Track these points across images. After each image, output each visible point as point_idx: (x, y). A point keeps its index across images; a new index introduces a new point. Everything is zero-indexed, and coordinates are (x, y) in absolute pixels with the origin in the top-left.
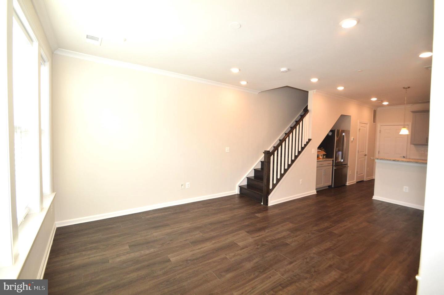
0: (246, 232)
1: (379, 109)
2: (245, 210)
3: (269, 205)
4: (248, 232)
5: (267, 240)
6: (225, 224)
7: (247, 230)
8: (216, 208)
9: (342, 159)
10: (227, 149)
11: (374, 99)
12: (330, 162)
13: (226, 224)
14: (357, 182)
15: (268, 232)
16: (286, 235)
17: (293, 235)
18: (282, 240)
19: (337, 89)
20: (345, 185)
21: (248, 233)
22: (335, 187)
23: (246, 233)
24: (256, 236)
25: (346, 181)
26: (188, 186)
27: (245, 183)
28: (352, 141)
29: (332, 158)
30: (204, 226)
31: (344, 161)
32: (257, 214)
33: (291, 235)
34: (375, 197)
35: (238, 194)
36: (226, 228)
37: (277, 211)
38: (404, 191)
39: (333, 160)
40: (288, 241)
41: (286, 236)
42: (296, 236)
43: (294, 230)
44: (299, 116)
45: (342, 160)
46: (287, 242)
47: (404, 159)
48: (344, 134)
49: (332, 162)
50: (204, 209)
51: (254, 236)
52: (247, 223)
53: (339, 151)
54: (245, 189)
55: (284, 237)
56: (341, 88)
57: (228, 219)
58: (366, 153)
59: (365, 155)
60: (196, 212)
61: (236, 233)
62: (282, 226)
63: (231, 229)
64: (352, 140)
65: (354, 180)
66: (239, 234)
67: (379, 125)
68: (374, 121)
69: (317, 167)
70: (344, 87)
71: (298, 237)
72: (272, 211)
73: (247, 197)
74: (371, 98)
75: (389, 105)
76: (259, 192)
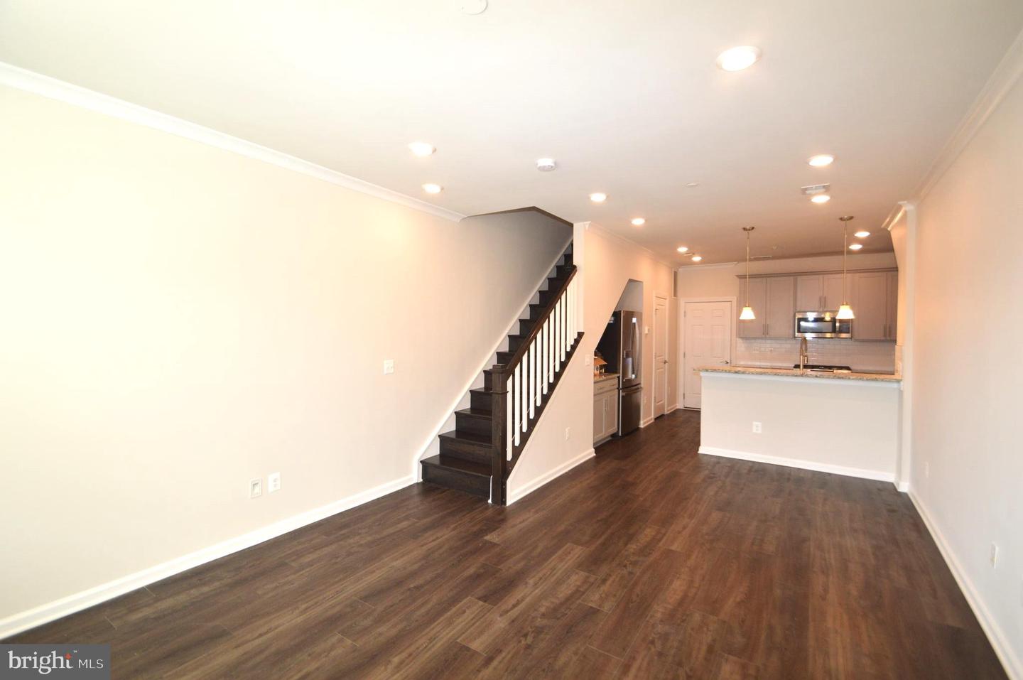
0: (480, 599)
1: (681, 270)
2: (454, 529)
3: (509, 503)
4: (484, 598)
5: (543, 610)
6: (412, 586)
7: (480, 591)
8: (369, 539)
9: (633, 373)
10: (388, 365)
11: (683, 250)
12: (612, 382)
13: (417, 588)
14: (656, 419)
15: (535, 585)
16: (578, 583)
17: (596, 579)
18: (578, 602)
19: (631, 222)
20: (638, 429)
21: (485, 601)
22: (623, 435)
23: (481, 603)
24: (510, 606)
25: (638, 419)
26: (275, 486)
27: (435, 451)
28: (647, 334)
29: (616, 373)
30: (348, 609)
31: (636, 377)
32: (487, 535)
33: (592, 580)
34: (704, 449)
35: (417, 484)
36: (420, 601)
37: (530, 518)
38: (754, 431)
39: (619, 377)
40: (593, 599)
41: (580, 587)
42: (604, 581)
43: (593, 562)
44: (544, 281)
45: (634, 376)
46: (590, 605)
47: (727, 367)
48: (634, 320)
49: (616, 381)
50: (334, 547)
51: (504, 607)
52: (472, 570)
53: (628, 356)
54: (435, 466)
55: (578, 593)
56: (638, 222)
57: (416, 567)
58: (666, 359)
59: (665, 362)
60: (310, 564)
61: (454, 609)
62: (561, 559)
63: (435, 599)
64: (646, 332)
65: (651, 415)
66: (464, 612)
67: (682, 302)
68: (675, 294)
69: (595, 395)
70: (646, 221)
71: (609, 583)
72: (522, 520)
73: (446, 488)
74: (678, 247)
75: (701, 263)
76: (479, 473)
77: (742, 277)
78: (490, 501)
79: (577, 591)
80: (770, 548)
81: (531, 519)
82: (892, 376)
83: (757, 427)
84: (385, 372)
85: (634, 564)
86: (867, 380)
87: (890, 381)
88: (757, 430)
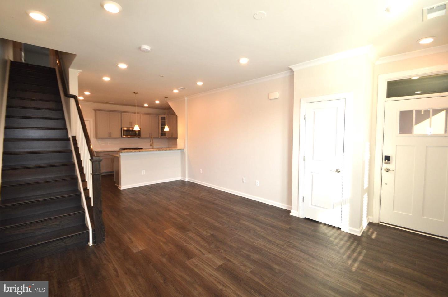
11: (88, 93)
17: (194, 231)
34: (123, 187)
43: (183, 229)
56: (106, 79)
71: (198, 229)
78: (91, 244)
79: (199, 236)
85: (189, 222)
87: (177, 150)
88: (143, 173)
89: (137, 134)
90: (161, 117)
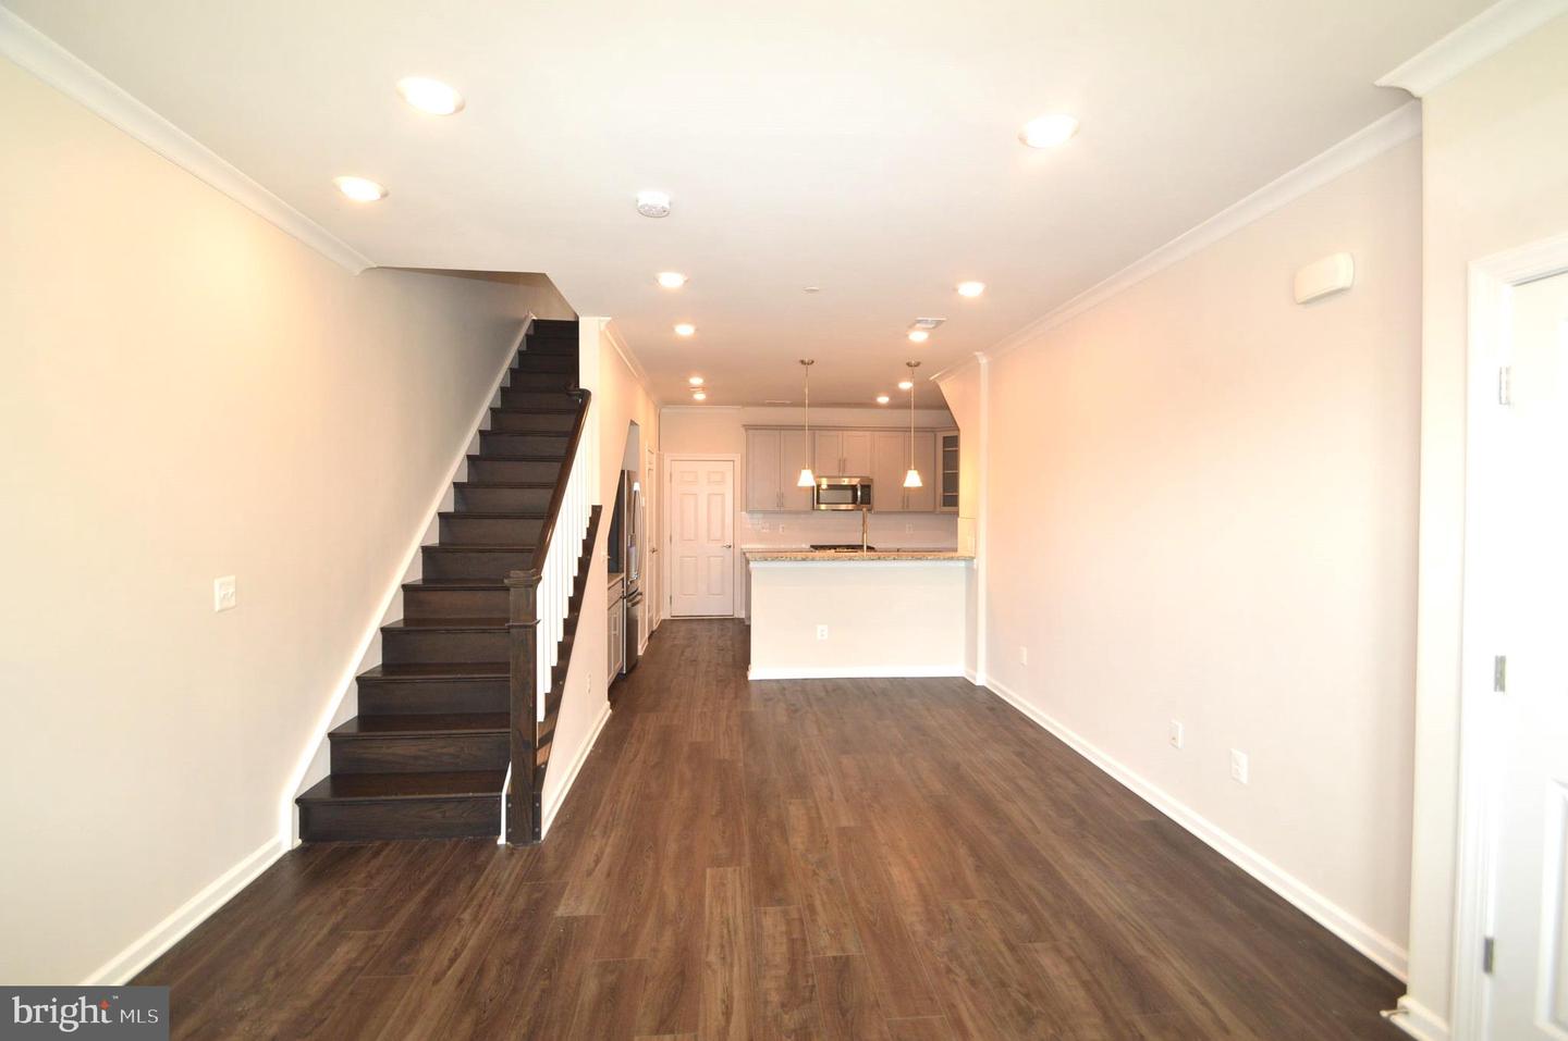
1: (664, 411)
2: (474, 921)
4: (664, 1028)
5: (774, 997)
7: (644, 1018)
9: (635, 570)
11: (696, 381)
14: (648, 640)
15: (724, 961)
16: (782, 928)
17: (799, 910)
18: (809, 959)
19: (674, 328)
20: (638, 658)
21: (671, 1032)
22: (628, 673)
24: (719, 1018)
25: (638, 643)
27: (323, 770)
28: (644, 508)
29: (621, 573)
33: (793, 914)
38: (819, 637)
39: (623, 580)
40: (824, 944)
41: (788, 932)
42: (811, 908)
43: (769, 886)
45: (636, 576)
46: (828, 955)
48: (636, 487)
49: (621, 586)
55: (795, 944)
56: (684, 330)
58: (654, 545)
59: (653, 551)
62: (721, 900)
64: (644, 504)
67: (667, 459)
68: (660, 447)
70: (697, 330)
71: (819, 908)
72: (593, 858)
73: (378, 843)
74: (691, 377)
75: (706, 403)
76: (468, 792)
77: (748, 427)
78: (502, 840)
79: (792, 941)
80: (938, 787)
81: (608, 850)
82: (953, 554)
83: (822, 631)
84: (217, 608)
85: (822, 864)
86: (944, 559)
87: (952, 559)
88: (822, 635)
89: (859, 499)
90: (944, 438)
